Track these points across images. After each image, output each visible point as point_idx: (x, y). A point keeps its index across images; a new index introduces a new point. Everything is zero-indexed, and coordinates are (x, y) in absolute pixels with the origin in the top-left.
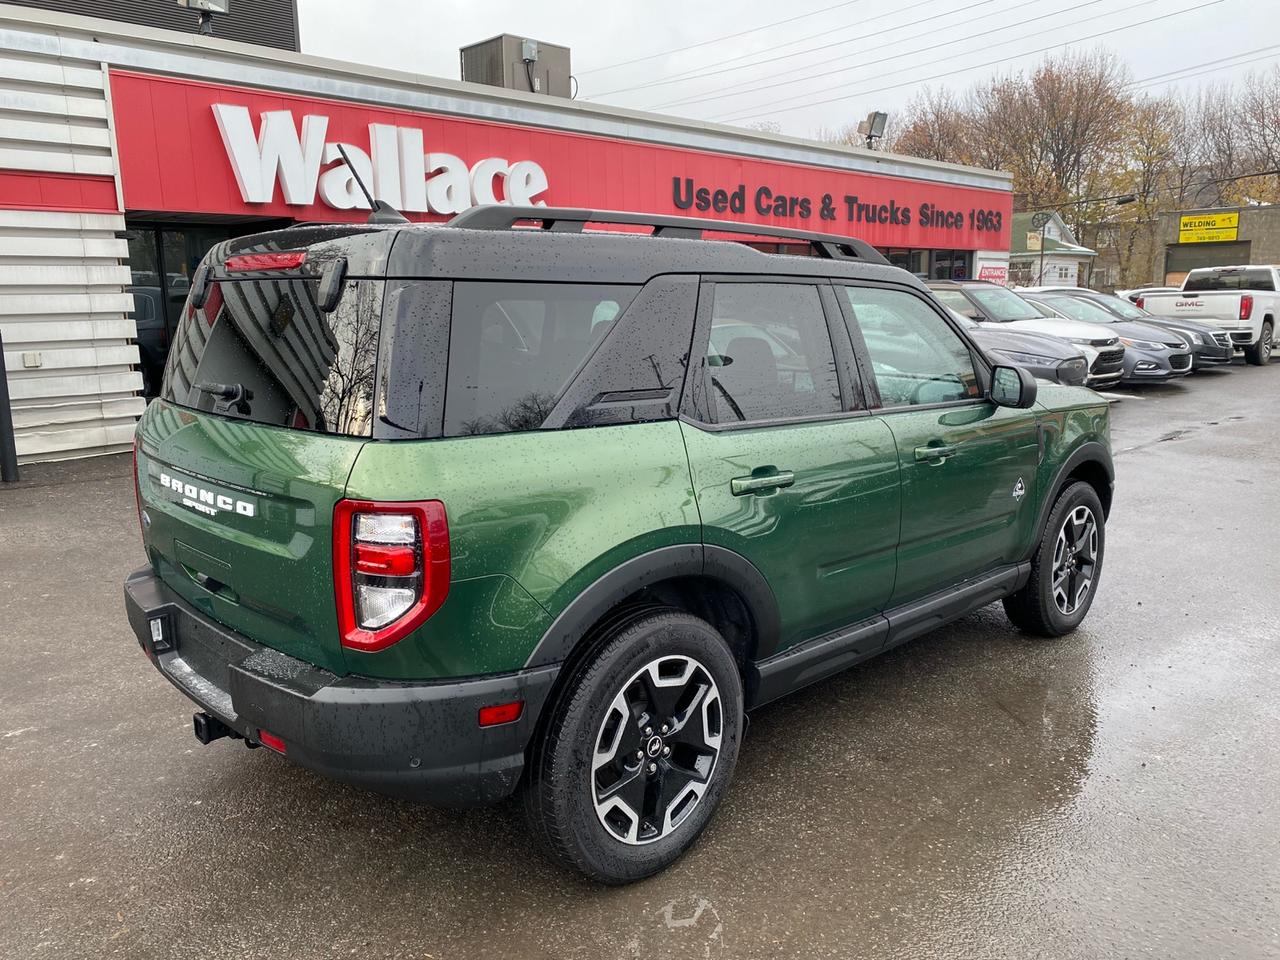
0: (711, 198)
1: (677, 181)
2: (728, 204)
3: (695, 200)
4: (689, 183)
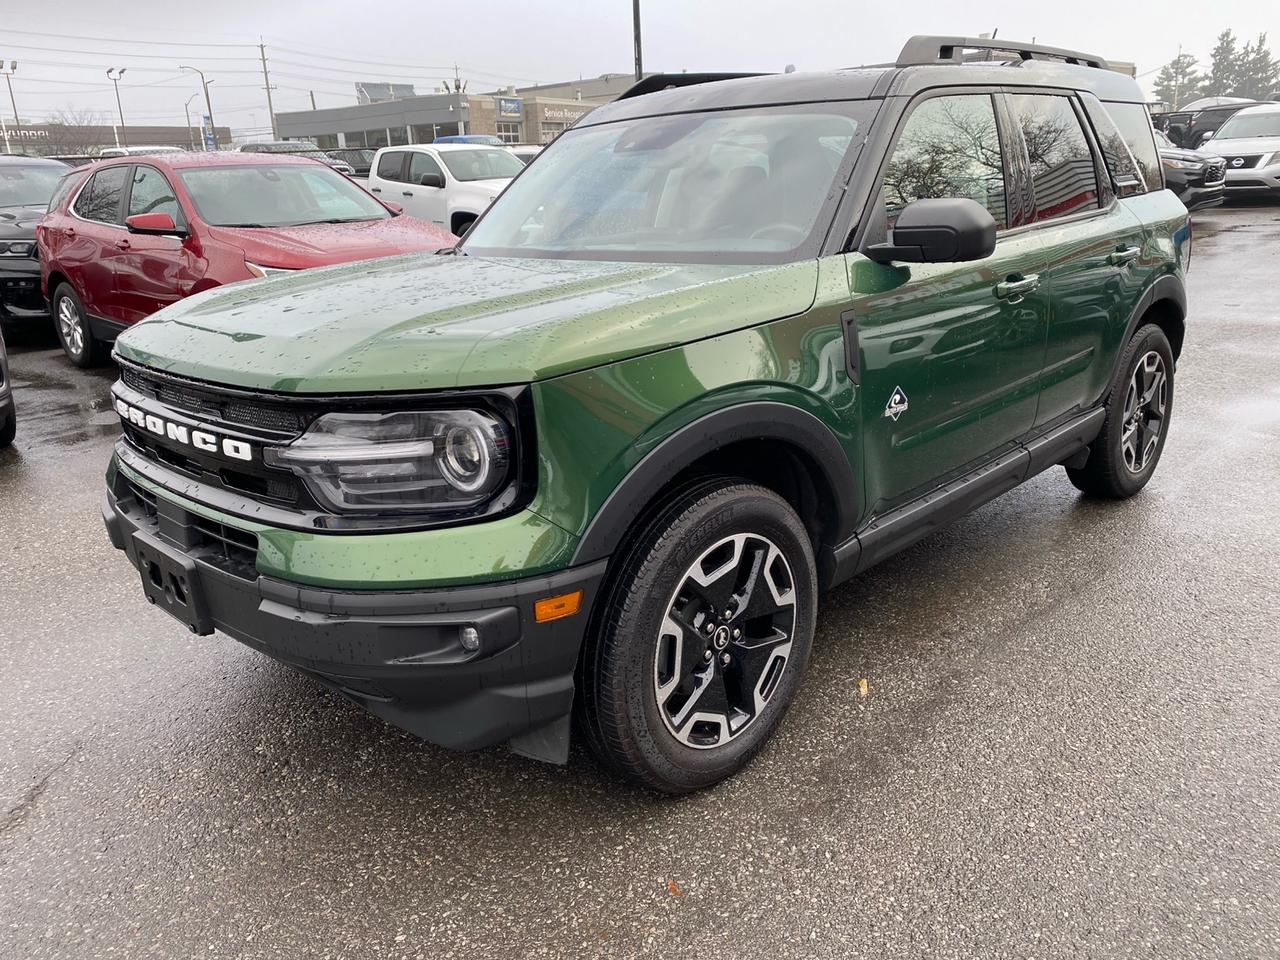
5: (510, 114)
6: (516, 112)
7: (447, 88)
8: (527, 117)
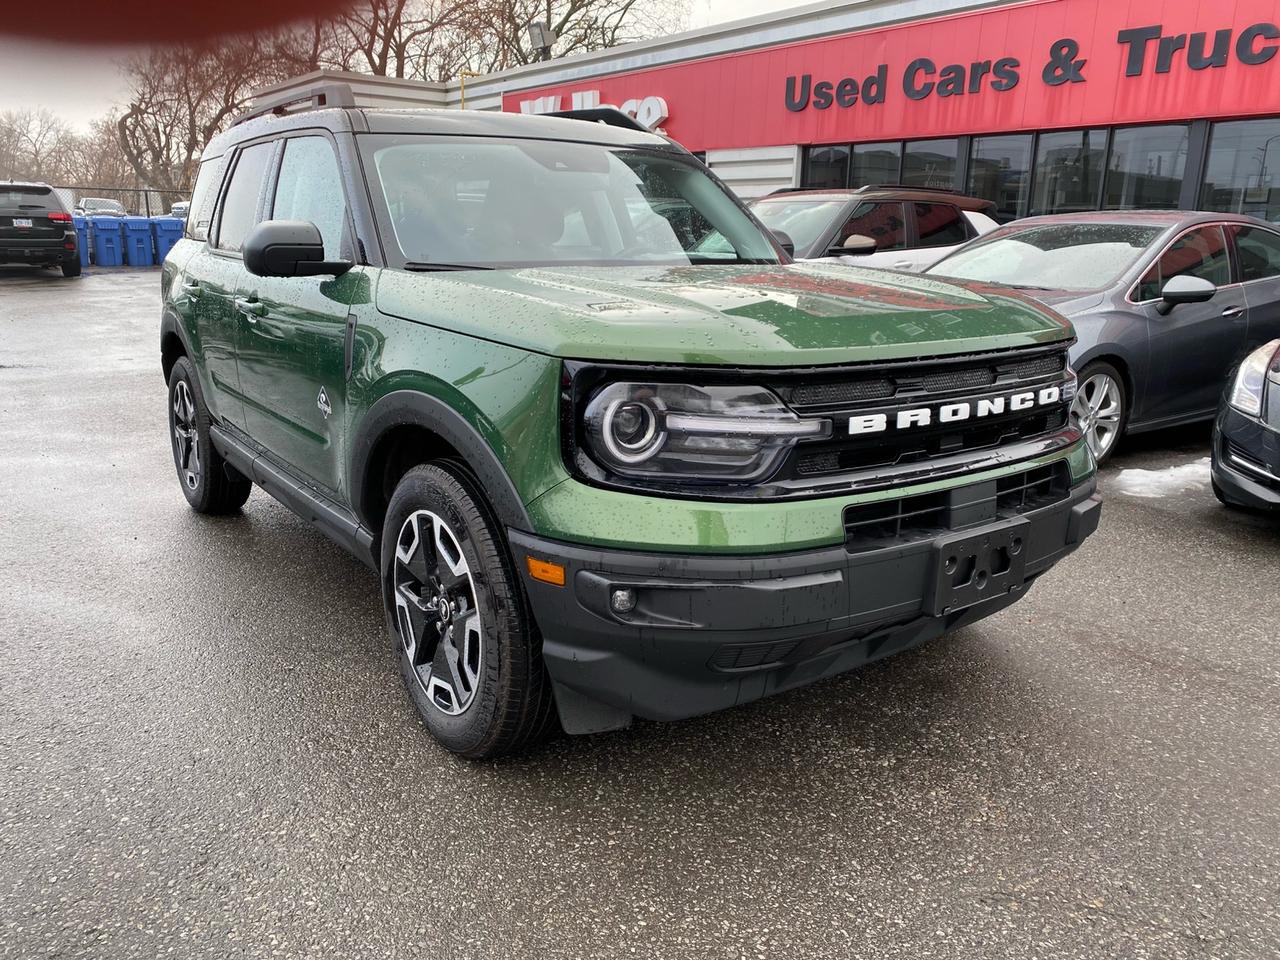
0: (834, 93)
1: (791, 82)
2: (860, 96)
3: (813, 98)
4: (807, 80)
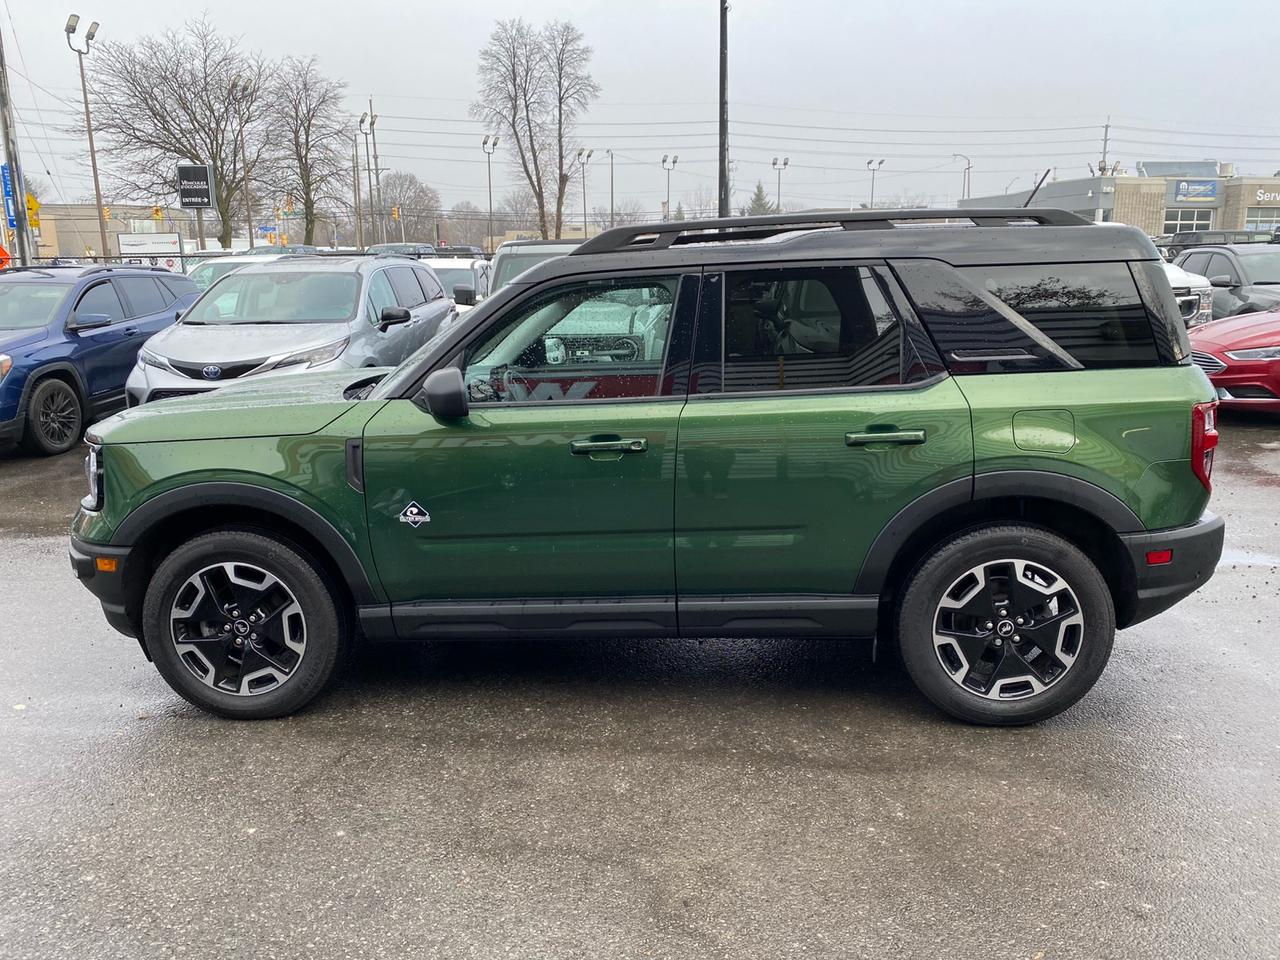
5: (1192, 199)
6: (1210, 196)
7: (1092, 171)
8: (1227, 201)
